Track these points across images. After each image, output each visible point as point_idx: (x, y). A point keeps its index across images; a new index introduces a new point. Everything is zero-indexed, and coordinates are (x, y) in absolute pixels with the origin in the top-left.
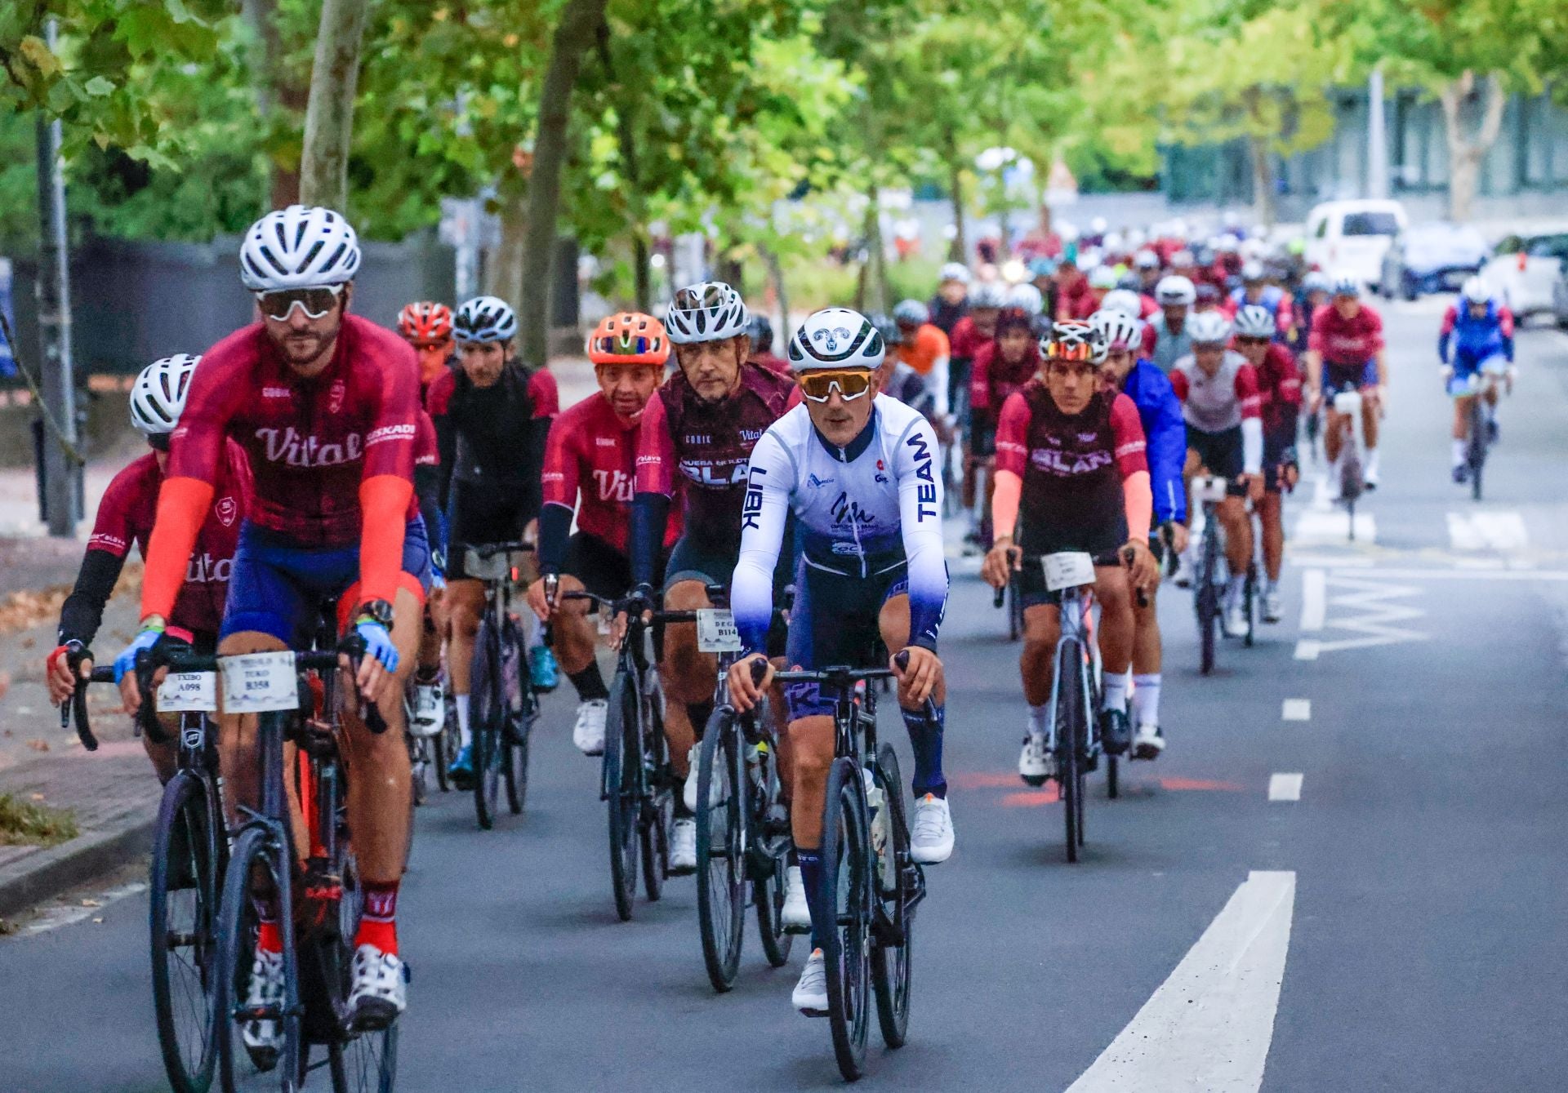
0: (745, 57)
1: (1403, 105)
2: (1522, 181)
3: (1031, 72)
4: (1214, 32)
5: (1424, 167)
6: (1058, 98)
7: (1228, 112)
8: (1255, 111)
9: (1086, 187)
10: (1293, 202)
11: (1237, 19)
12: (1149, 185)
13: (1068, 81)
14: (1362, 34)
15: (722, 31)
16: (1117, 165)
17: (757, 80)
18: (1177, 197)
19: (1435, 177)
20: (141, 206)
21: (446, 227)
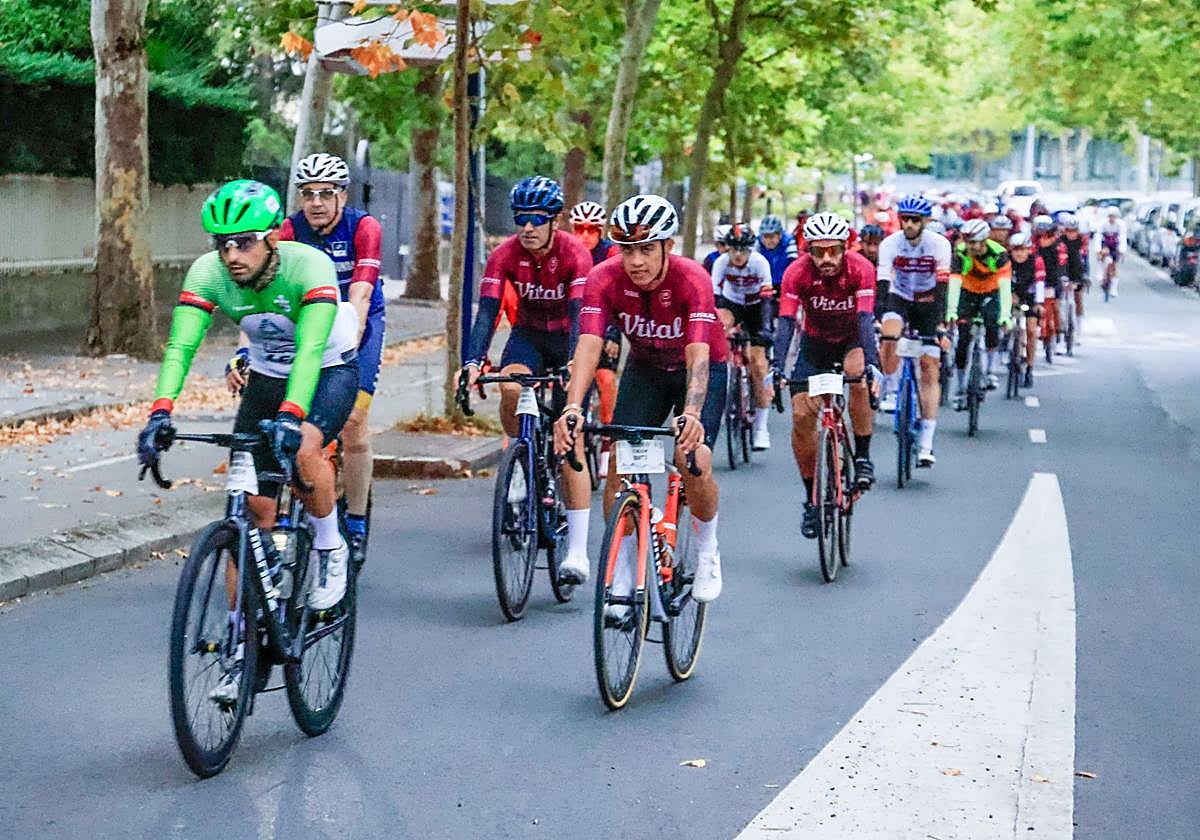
0: (782, 107)
1: (1042, 138)
2: (1092, 175)
3: (887, 120)
4: (968, 105)
5: (1049, 167)
6: (897, 131)
7: (964, 140)
8: (976, 140)
9: (899, 171)
10: (990, 181)
11: (977, 100)
12: (925, 171)
13: (900, 124)
14: (1031, 108)
15: (773, 96)
16: (911, 162)
17: (787, 118)
18: (939, 177)
19: (1054, 173)
20: (502, 164)
21: (636, 177)
